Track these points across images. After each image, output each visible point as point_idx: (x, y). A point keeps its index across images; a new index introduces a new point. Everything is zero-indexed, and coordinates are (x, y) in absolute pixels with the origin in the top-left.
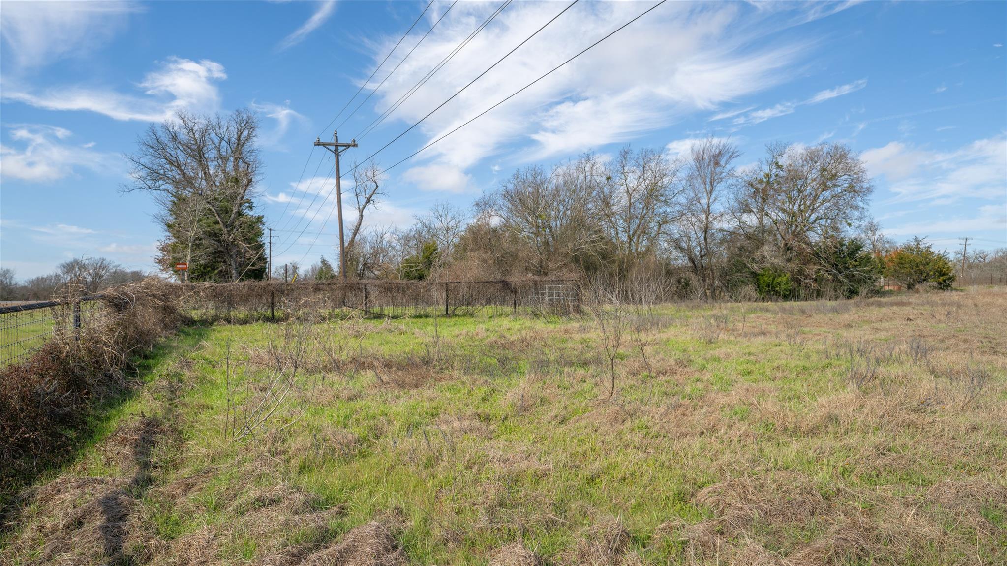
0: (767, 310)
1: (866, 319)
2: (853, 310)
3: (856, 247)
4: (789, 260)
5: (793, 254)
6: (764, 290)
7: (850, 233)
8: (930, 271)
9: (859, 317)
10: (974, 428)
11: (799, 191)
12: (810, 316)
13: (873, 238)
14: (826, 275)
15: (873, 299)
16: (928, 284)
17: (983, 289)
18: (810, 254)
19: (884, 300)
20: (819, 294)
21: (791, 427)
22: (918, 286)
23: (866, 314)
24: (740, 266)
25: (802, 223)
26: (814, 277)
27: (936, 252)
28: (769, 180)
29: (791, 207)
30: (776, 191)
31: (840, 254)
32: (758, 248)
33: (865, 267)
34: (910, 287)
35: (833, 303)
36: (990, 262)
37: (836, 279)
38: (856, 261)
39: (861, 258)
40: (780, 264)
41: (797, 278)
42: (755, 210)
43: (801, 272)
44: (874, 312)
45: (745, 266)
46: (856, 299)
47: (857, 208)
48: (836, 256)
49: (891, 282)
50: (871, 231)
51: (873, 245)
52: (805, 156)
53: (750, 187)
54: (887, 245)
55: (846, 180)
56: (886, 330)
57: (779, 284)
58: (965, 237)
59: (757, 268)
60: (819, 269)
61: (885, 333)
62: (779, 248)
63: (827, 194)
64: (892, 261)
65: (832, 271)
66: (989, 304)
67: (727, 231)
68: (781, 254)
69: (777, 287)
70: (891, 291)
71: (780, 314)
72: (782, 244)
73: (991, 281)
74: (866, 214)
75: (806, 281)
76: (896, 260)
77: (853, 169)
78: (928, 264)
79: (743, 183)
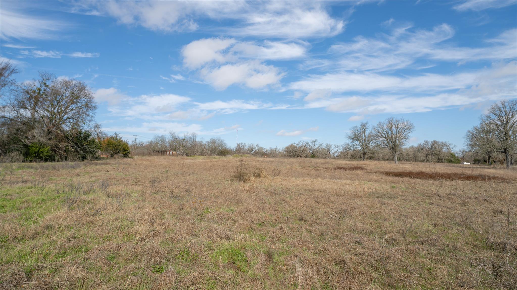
0: (32, 167)
1: (88, 171)
2: (83, 167)
3: (87, 135)
4: (50, 139)
5: (53, 136)
6: (32, 155)
7: (85, 128)
8: (121, 149)
9: (85, 170)
10: (117, 219)
11: (58, 102)
12: (58, 171)
13: (97, 131)
14: (71, 148)
15: (94, 161)
16: (119, 155)
17: (140, 157)
18: (63, 137)
19: (99, 162)
20: (66, 159)
21: (19, 236)
22: (115, 156)
23: (89, 169)
24: (16, 141)
25: (59, 119)
26: (64, 149)
27: (124, 141)
28: (39, 92)
29: (52, 109)
30: (43, 99)
31: (79, 138)
32: (30, 131)
33: (92, 145)
34: (112, 156)
35: (73, 163)
36: (144, 146)
37: (76, 151)
38: (87, 142)
39: (90, 141)
40: (44, 141)
41: (54, 149)
42: (29, 108)
43: (56, 146)
44: (93, 168)
45: (20, 141)
46: (85, 161)
47: (89, 116)
48: (77, 139)
49: (103, 153)
50: (97, 128)
51: (98, 135)
52: (62, 83)
53: (27, 94)
54: (104, 136)
55: (84, 100)
56: (96, 177)
57: (43, 152)
58: (136, 135)
59: (28, 143)
60: (67, 145)
61: (95, 178)
62: (44, 131)
63: (74, 106)
64: (105, 143)
65: (74, 146)
66: (140, 164)
67: (8, 118)
68: (45, 135)
69: (41, 154)
70: (103, 157)
71: (39, 169)
72: (46, 129)
73: (143, 154)
74: (93, 119)
75: (59, 151)
76: (106, 143)
77: (88, 95)
78: (120, 145)
79: (22, 91)
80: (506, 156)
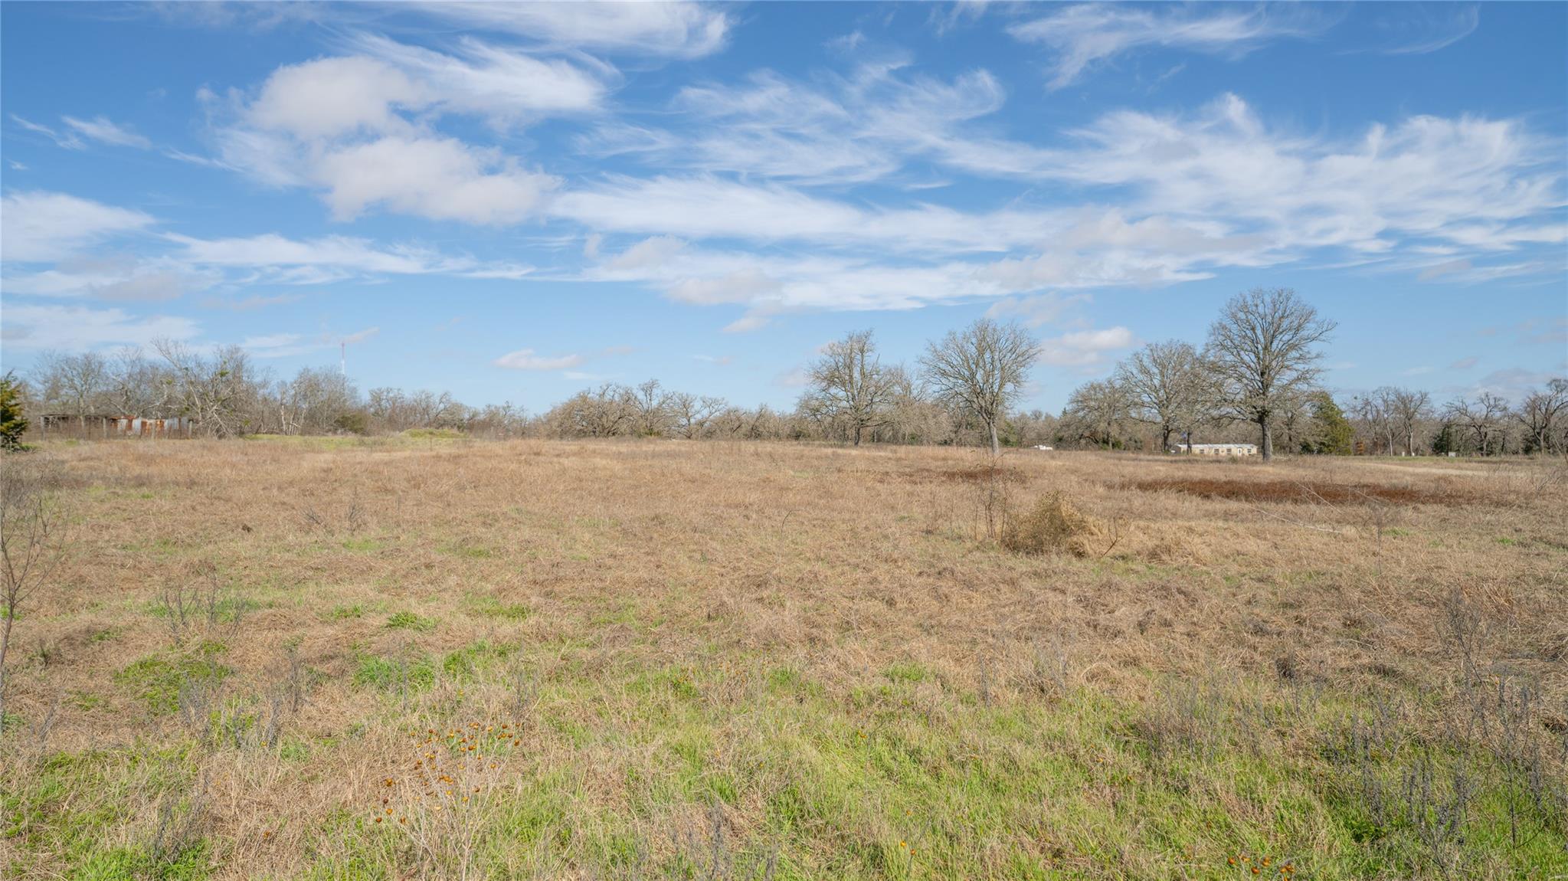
80: (1264, 430)
